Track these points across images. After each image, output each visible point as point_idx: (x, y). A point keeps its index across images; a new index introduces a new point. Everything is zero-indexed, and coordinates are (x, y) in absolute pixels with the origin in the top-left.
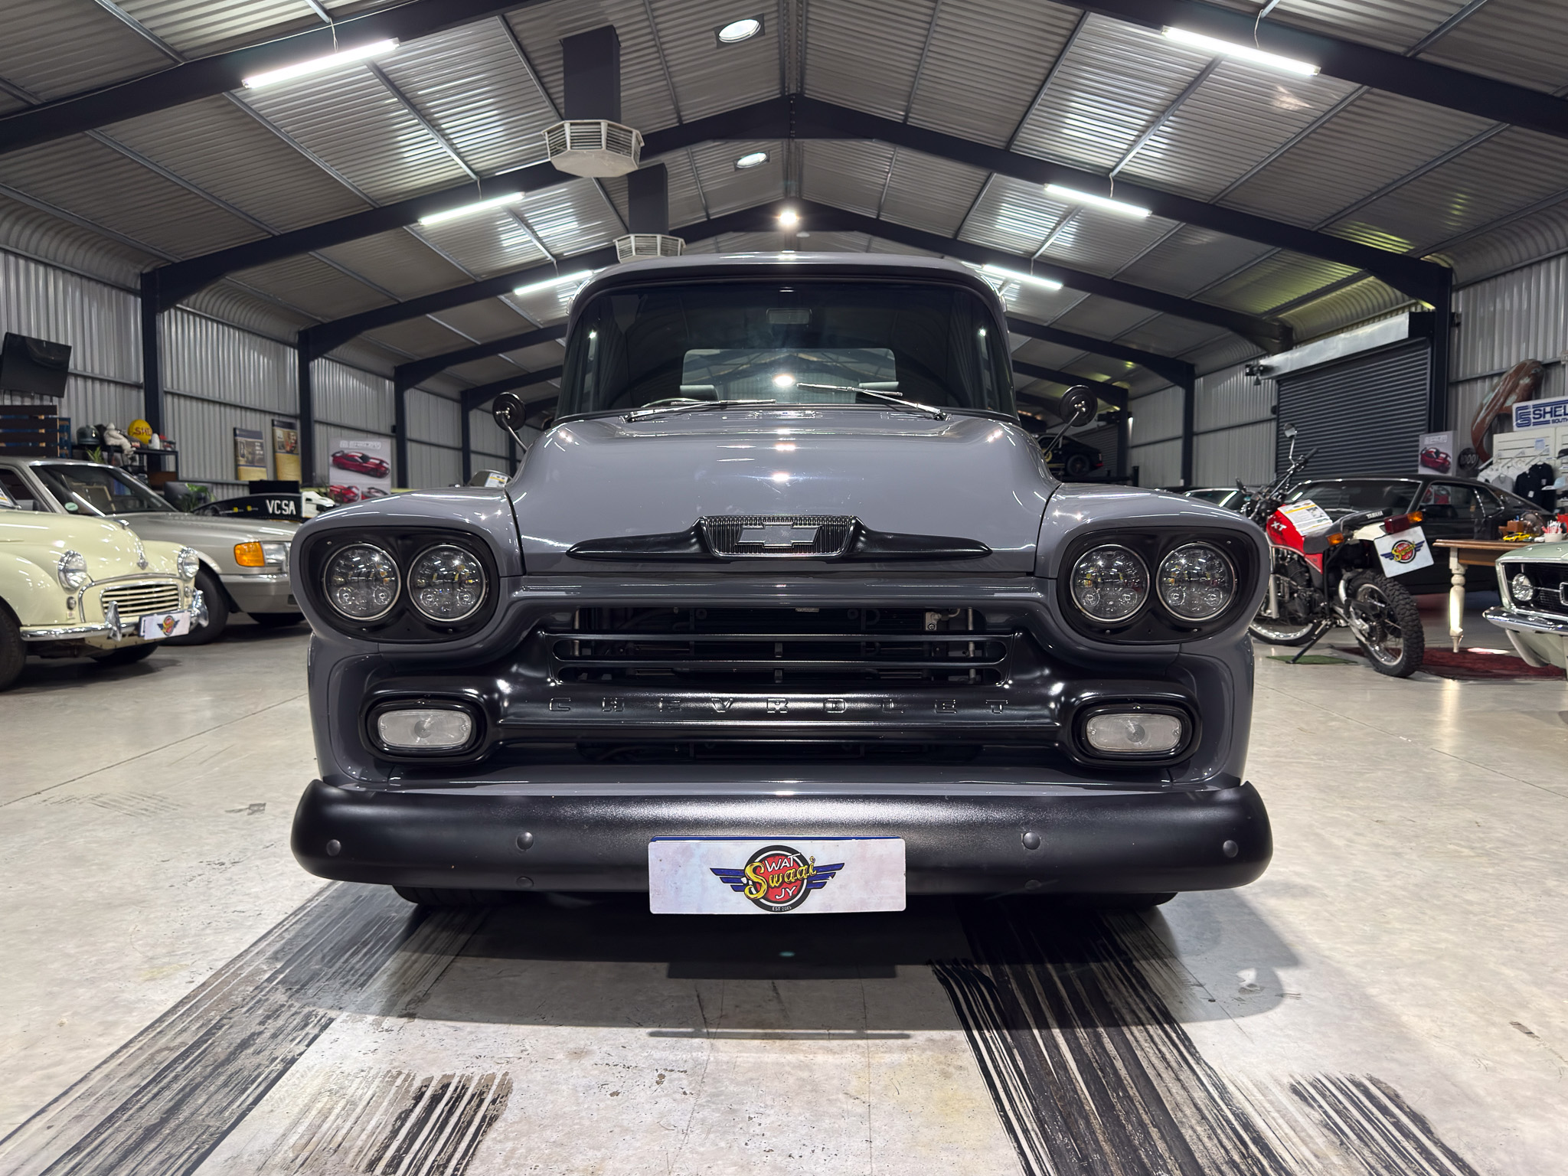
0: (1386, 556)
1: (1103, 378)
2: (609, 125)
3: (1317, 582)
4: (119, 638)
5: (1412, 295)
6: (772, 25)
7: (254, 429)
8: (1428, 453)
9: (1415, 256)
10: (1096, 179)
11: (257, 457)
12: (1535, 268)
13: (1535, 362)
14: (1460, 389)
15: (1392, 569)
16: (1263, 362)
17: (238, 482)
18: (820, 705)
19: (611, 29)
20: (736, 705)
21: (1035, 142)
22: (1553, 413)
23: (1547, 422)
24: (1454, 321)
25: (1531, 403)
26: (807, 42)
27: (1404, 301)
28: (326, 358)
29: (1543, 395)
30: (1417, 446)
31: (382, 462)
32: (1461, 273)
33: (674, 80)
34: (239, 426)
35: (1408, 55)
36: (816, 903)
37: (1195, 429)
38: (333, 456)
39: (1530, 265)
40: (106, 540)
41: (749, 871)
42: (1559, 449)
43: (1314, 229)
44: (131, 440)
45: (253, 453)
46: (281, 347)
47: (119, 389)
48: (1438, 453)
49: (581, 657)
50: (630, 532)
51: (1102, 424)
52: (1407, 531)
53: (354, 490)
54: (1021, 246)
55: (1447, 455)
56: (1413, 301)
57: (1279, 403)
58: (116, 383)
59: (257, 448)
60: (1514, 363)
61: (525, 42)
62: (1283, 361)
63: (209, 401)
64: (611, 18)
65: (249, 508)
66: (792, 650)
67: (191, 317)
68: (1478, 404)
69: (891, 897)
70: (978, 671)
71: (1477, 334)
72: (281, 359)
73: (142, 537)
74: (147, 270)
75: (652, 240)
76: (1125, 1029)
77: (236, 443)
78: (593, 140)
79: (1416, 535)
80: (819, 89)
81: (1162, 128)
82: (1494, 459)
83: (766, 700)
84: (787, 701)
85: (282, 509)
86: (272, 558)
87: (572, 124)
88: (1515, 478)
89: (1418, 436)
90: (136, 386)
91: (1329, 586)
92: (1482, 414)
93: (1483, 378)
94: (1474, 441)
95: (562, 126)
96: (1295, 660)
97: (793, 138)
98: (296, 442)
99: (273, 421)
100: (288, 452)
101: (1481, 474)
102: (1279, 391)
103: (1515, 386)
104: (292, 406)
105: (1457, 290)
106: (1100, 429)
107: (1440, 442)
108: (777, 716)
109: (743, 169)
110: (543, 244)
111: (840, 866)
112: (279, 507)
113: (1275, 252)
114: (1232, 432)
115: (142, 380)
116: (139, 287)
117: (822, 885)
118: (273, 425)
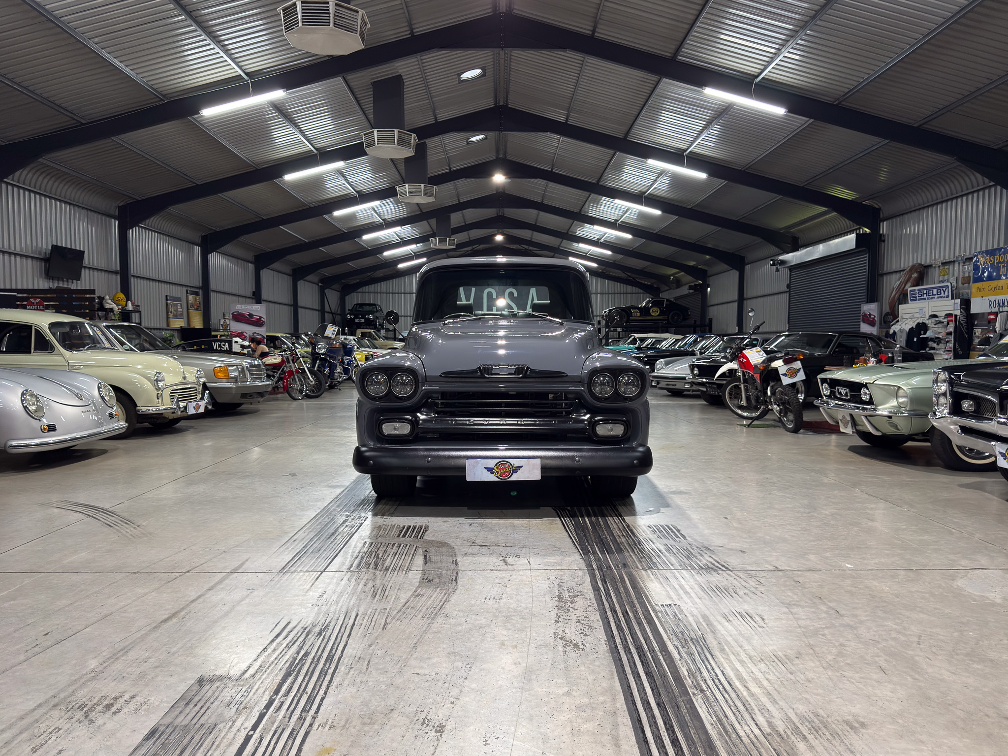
0: (783, 375)
1: (692, 263)
2: (399, 132)
3: (759, 388)
4: (179, 413)
5: (857, 224)
6: (490, 72)
7: (176, 296)
8: (866, 315)
9: (860, 201)
10: (676, 156)
11: (179, 313)
12: (922, 211)
13: (920, 265)
14: (885, 277)
15: (786, 381)
16: (781, 258)
17: (168, 328)
18: (516, 422)
19: (400, 77)
20: (490, 422)
21: (642, 135)
22: (927, 294)
23: (925, 299)
24: (881, 238)
25: (917, 288)
26: (510, 80)
27: (854, 227)
28: (218, 252)
29: (924, 283)
30: (860, 310)
31: (261, 317)
32: (886, 210)
33: (434, 99)
34: (169, 295)
35: (835, 103)
36: (515, 477)
37: (745, 296)
38: (232, 314)
39: (919, 209)
40: (165, 365)
41: (495, 468)
42: (930, 314)
43: (802, 185)
44: (117, 305)
45: (176, 310)
46: (191, 245)
47: (106, 274)
48: (870, 315)
49: (441, 408)
50: (459, 369)
51: (691, 291)
52: (793, 363)
53: (244, 334)
54: (636, 189)
55: (875, 316)
56: (858, 227)
57: (790, 282)
58: (105, 271)
59: (179, 307)
60: (911, 264)
61: (351, 84)
62: (793, 257)
63: (153, 280)
64: (400, 71)
65: (203, 347)
66: (507, 405)
67: (144, 230)
68: (892, 287)
69: (536, 475)
70: (566, 412)
71: (893, 247)
72: (190, 253)
73: (183, 364)
74: (121, 204)
75: (418, 187)
76: (607, 518)
77: (167, 305)
78: (391, 140)
79: (798, 365)
80: (515, 103)
81: (711, 131)
82: (899, 318)
83: (500, 421)
84: (506, 421)
85: (221, 347)
86: (233, 374)
87: (378, 131)
88: (908, 330)
89: (860, 305)
90: (116, 273)
91: (764, 390)
92: (894, 293)
93: (896, 272)
94: (890, 308)
95: (373, 132)
96: (749, 426)
97: (502, 131)
98: (200, 304)
99: (187, 290)
100: (195, 310)
101: (892, 327)
102: (790, 275)
103: (910, 277)
104: (197, 281)
105: (883, 221)
106: (689, 295)
107: (871, 309)
108: (503, 425)
109: (472, 143)
110: (351, 186)
111: (522, 467)
112: (220, 346)
113: (778, 198)
114: (766, 298)
115: (118, 268)
116: (117, 214)
117: (516, 472)
118: (187, 293)
